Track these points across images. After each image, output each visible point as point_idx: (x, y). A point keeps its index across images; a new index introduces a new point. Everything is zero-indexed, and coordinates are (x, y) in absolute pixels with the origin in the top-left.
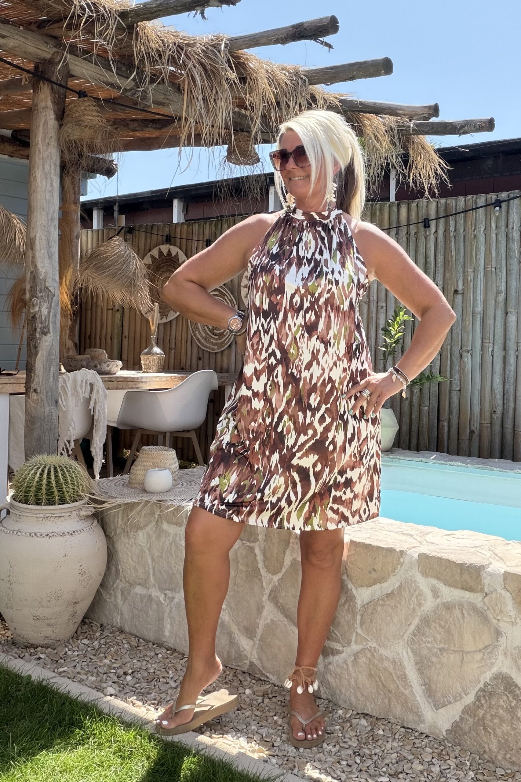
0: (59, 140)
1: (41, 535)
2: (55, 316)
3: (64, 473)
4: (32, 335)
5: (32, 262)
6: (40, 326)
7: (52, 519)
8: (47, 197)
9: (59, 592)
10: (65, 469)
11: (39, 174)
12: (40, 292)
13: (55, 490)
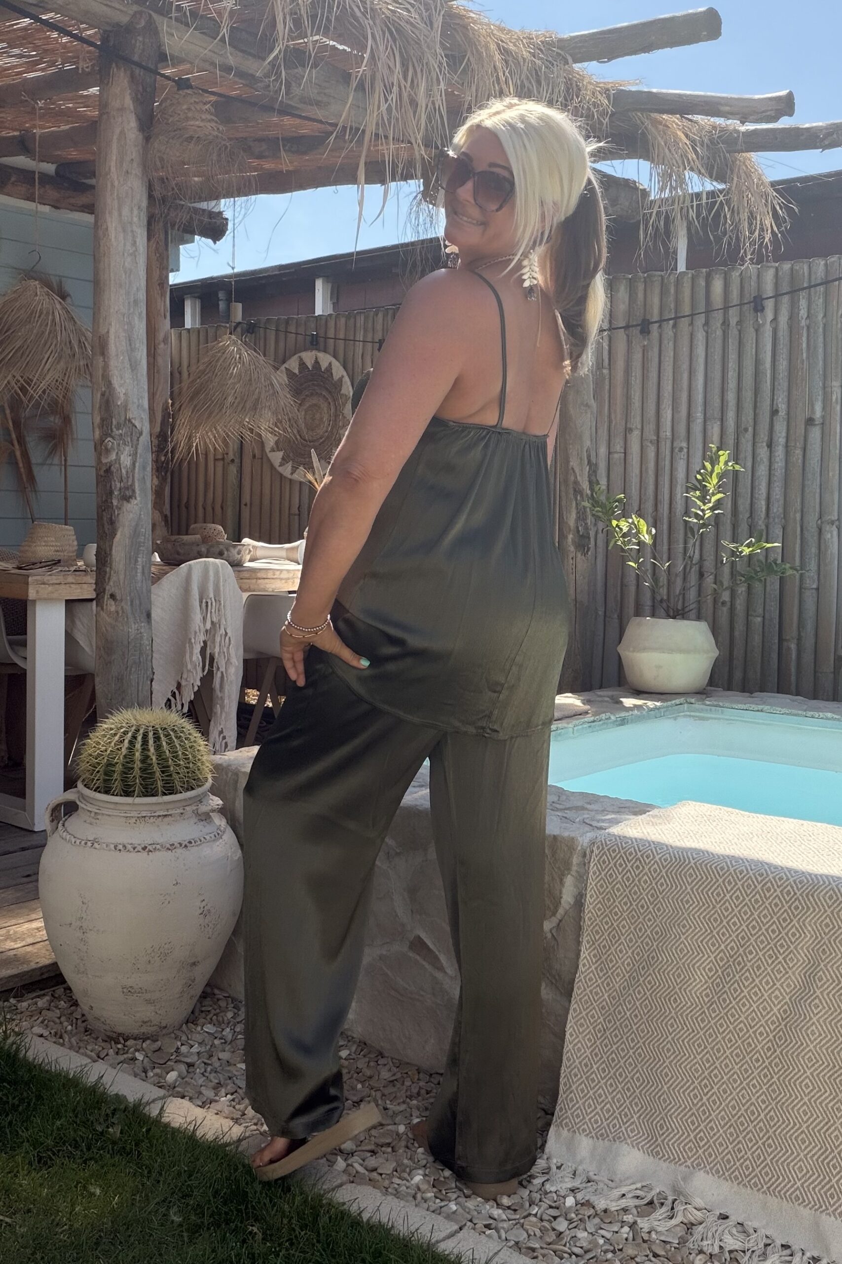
0: (146, 165)
1: (134, 849)
2: (144, 468)
3: (171, 739)
4: (106, 501)
5: (103, 375)
6: (118, 485)
7: (152, 820)
8: (126, 264)
9: (166, 946)
10: (171, 733)
11: (112, 224)
12: (118, 429)
13: (156, 768)
